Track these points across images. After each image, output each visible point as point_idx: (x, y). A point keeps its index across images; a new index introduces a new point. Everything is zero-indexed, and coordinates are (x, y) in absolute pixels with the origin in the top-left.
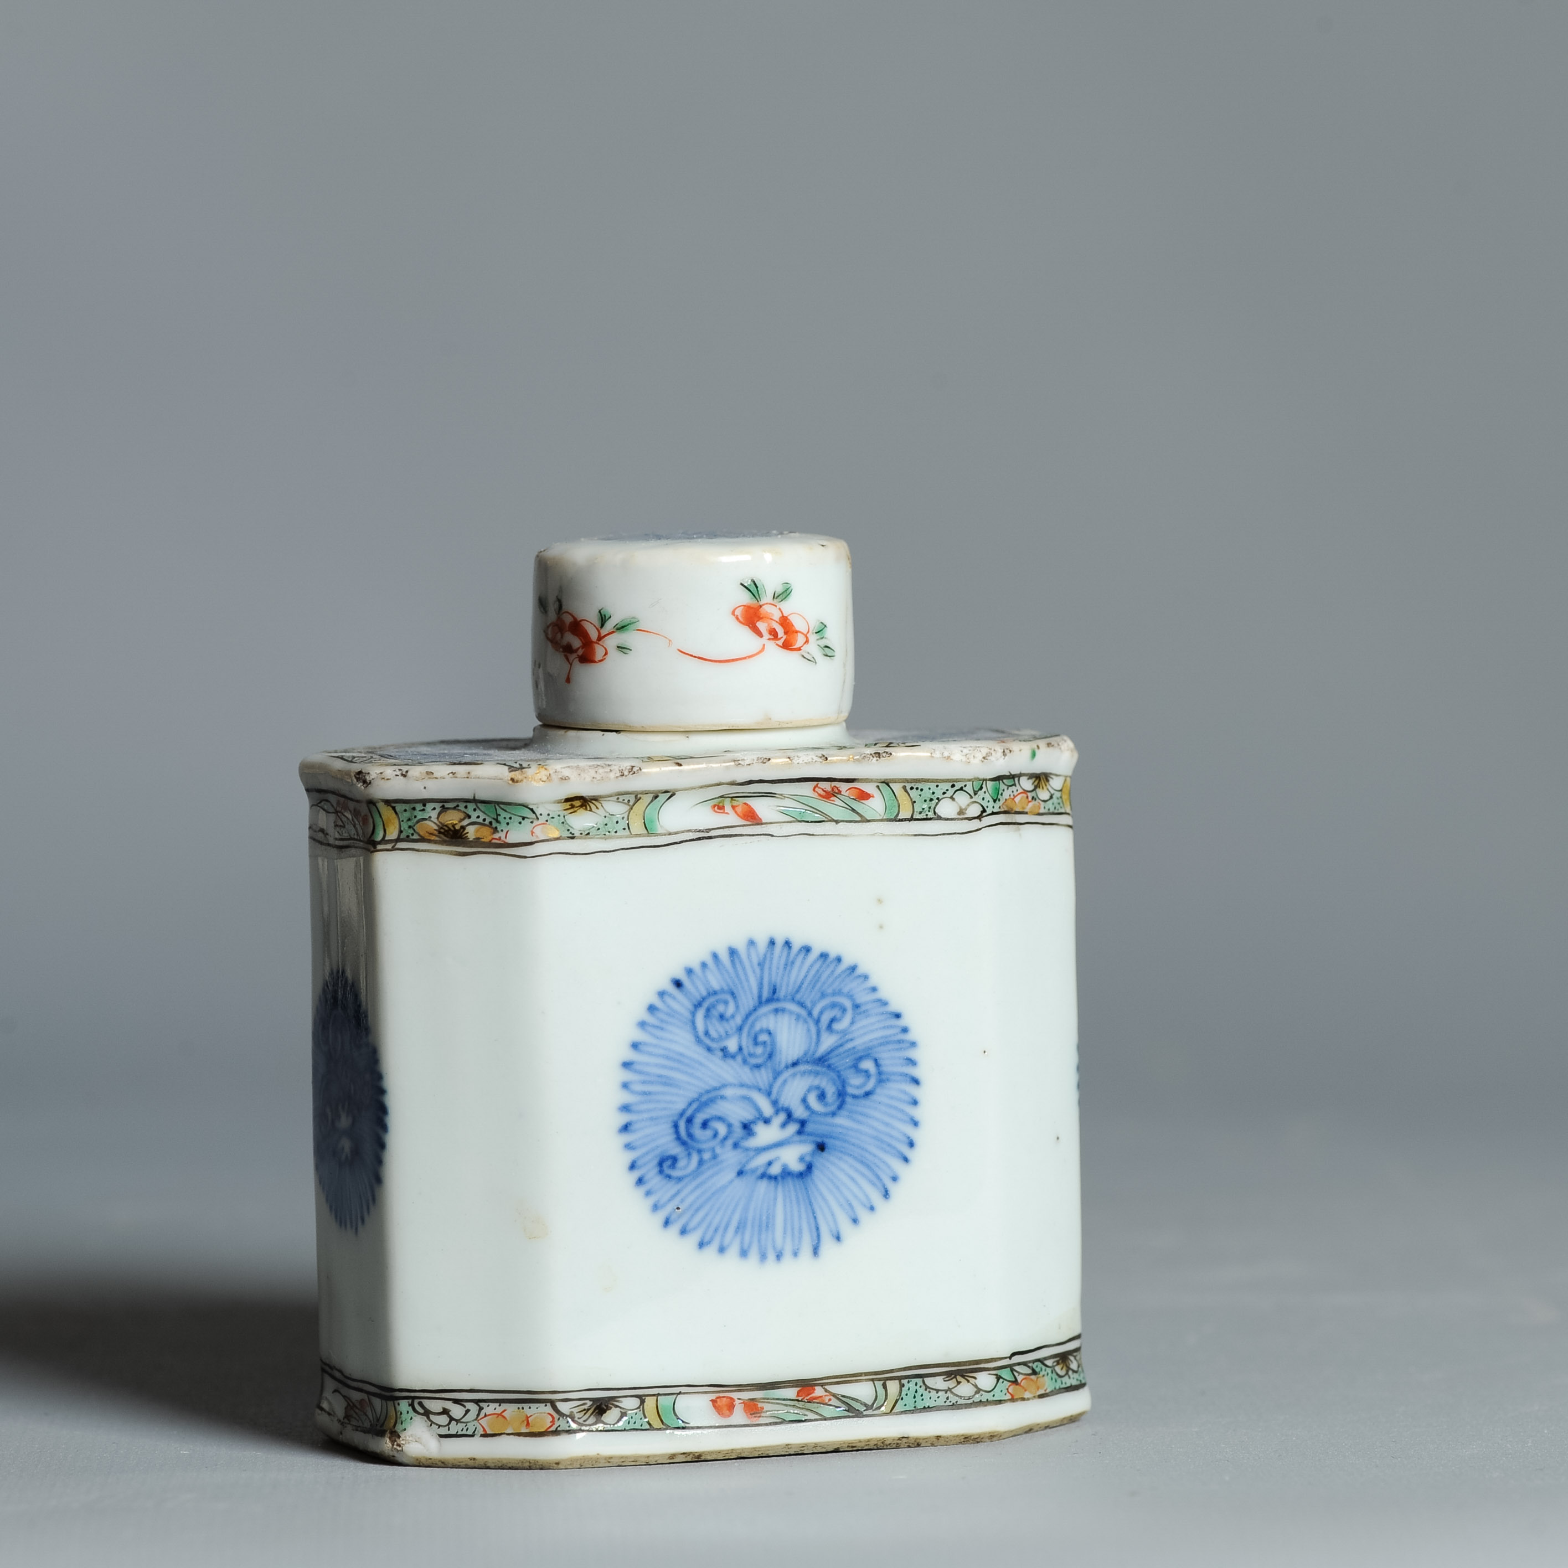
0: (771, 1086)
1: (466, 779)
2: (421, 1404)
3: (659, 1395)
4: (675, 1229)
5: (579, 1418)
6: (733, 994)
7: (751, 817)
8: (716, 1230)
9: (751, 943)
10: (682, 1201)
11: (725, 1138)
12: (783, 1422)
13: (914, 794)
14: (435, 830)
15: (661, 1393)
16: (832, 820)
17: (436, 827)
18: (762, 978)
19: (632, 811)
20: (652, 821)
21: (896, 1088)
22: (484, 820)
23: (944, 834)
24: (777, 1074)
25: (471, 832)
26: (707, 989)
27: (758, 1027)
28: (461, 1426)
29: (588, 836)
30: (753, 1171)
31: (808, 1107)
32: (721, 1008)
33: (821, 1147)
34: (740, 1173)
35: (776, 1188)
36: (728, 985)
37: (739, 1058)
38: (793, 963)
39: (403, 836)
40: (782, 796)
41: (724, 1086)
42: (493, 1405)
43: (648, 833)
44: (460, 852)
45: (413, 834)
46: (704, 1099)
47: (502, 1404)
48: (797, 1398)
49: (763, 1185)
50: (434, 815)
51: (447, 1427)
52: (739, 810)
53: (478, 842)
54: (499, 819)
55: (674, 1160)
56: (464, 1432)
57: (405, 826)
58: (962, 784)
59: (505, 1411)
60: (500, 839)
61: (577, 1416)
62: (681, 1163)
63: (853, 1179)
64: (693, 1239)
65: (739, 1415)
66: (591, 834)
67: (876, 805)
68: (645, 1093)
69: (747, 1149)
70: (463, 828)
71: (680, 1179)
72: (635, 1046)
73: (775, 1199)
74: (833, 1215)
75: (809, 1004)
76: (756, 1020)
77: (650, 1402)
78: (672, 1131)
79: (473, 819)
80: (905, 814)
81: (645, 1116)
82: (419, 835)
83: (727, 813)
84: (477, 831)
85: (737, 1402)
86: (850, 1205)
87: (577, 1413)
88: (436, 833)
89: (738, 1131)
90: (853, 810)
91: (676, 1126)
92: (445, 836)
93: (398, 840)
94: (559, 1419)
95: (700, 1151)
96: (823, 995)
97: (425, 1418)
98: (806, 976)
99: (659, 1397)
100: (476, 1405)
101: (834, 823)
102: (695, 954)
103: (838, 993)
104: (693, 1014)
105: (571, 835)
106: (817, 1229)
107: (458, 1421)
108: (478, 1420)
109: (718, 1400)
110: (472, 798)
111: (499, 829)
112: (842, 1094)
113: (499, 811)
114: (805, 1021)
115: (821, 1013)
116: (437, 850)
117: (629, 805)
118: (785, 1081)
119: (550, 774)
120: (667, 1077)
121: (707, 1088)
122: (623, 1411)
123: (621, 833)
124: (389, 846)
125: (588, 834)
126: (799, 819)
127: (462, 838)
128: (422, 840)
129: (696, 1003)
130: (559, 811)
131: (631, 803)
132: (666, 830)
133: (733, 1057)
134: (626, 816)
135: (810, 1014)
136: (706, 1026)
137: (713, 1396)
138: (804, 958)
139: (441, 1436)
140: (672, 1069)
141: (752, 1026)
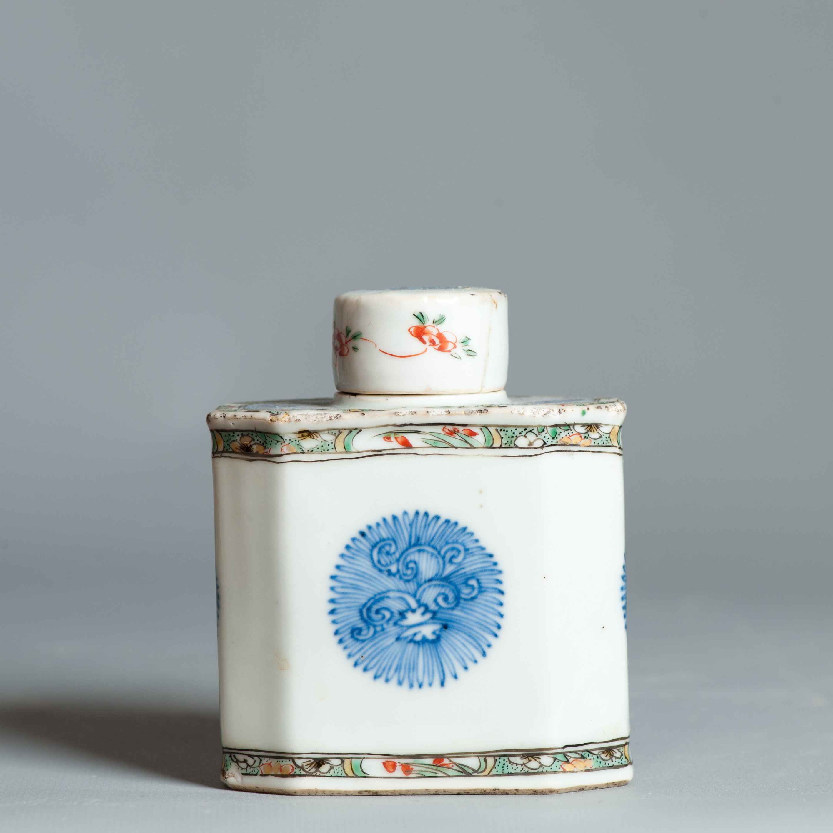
0: (416, 592)
2: (234, 756)
3: (352, 758)
4: (360, 668)
5: (306, 769)
6: (394, 541)
7: (406, 444)
8: (384, 670)
9: (405, 513)
10: (365, 653)
11: (389, 620)
12: (424, 777)
13: (502, 433)
14: (239, 447)
15: (353, 757)
16: (453, 447)
17: (239, 445)
18: (411, 533)
19: (337, 439)
20: (348, 445)
21: (489, 596)
22: (260, 442)
23: (520, 456)
24: (419, 586)
25: (255, 448)
26: (380, 538)
27: (409, 559)
28: (252, 769)
29: (312, 452)
30: (406, 638)
31: (437, 604)
32: (387, 548)
33: (445, 627)
34: (398, 639)
35: (419, 648)
36: (391, 536)
37: (398, 576)
38: (429, 525)
39: (225, 449)
40: (425, 433)
41: (388, 591)
42: (266, 759)
43: (346, 451)
44: (249, 459)
45: (229, 449)
46: (377, 597)
47: (270, 759)
48: (433, 764)
49: (411, 646)
50: (238, 438)
51: (246, 770)
52: (399, 440)
53: (257, 454)
54: (267, 442)
55: (360, 630)
56: (253, 773)
57: (226, 444)
58: (531, 429)
59: (271, 762)
60: (267, 452)
61: (306, 767)
62: (364, 632)
63: (464, 645)
64: (371, 674)
65: (399, 772)
66: (313, 451)
67: (480, 439)
68: (343, 593)
69: (402, 626)
70: (251, 446)
71: (363, 641)
72: (338, 567)
73: (418, 654)
74: (452, 664)
75: (438, 547)
76: (408, 555)
77: (347, 762)
78: (358, 614)
79: (256, 441)
80: (497, 444)
81: (343, 605)
82: (232, 449)
83: (392, 442)
84: (257, 448)
85: (398, 764)
86: (463, 660)
87: (306, 765)
88: (239, 448)
89: (397, 616)
90: (466, 442)
91: (361, 612)
92: (243, 449)
93: (223, 452)
94: (296, 768)
95: (375, 626)
96: (447, 543)
97: (236, 764)
98: (437, 532)
99: (353, 760)
100: (258, 759)
101: (455, 449)
102: (373, 518)
103: (456, 542)
104: (372, 551)
105: (302, 451)
106: (443, 672)
107: (251, 767)
108: (260, 767)
109: (387, 763)
110: (254, 430)
111: (267, 447)
112: (458, 598)
113: (267, 438)
114: (436, 557)
115: (446, 552)
116: (239, 458)
117: (336, 436)
118: (424, 590)
119: (290, 418)
120: (357, 585)
121: (379, 591)
122: (331, 766)
123: (330, 451)
124: (219, 455)
125: (312, 451)
126: (434, 446)
127: (251, 452)
128: (233, 452)
129: (373, 545)
130: (295, 438)
131: (337, 435)
132: (357, 450)
133: (394, 575)
134: (334, 441)
135: (439, 553)
136: (379, 558)
137: (384, 761)
138: (436, 522)
139: (243, 774)
140: (359, 580)
141: (405, 558)
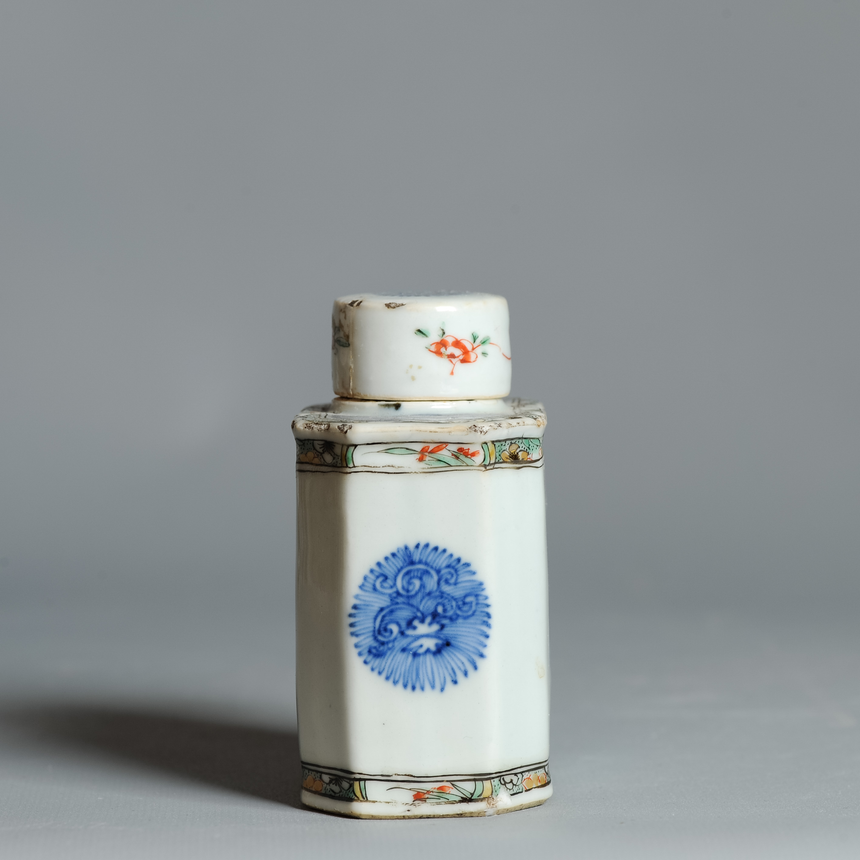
1: (523, 426)
2: (503, 779)
14: (509, 456)
17: (508, 455)
22: (524, 448)
25: (521, 456)
28: (517, 787)
39: (497, 461)
42: (527, 773)
44: (517, 467)
45: (500, 459)
47: (530, 772)
50: (507, 447)
51: (512, 790)
53: (523, 461)
54: (530, 448)
56: (519, 791)
57: (498, 455)
60: (530, 459)
70: (517, 453)
79: (521, 449)
82: (503, 460)
84: (522, 454)
88: (509, 457)
92: (512, 458)
93: (495, 463)
97: (504, 786)
107: (515, 785)
110: (522, 437)
111: (530, 453)
113: (530, 443)
116: (509, 467)
124: (491, 467)
127: (518, 459)
128: (504, 462)
139: (512, 795)
